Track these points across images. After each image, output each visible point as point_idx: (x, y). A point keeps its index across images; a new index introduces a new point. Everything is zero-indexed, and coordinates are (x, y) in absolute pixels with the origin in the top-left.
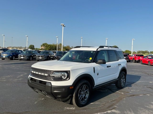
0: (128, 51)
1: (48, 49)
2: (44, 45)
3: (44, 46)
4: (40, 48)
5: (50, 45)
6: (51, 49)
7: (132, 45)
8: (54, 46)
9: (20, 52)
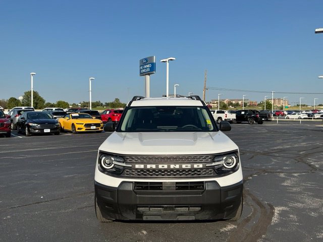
0: (64, 102)
7: (90, 90)
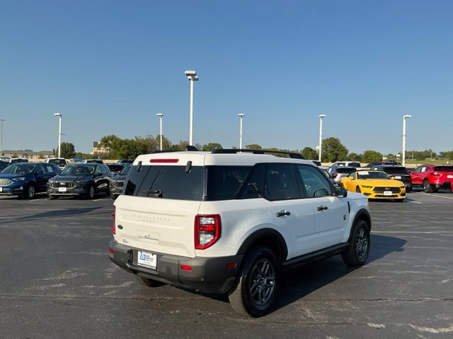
0: (374, 153)
1: (121, 155)
2: (106, 141)
3: (106, 146)
4: (92, 153)
5: (126, 142)
6: (129, 155)
7: (404, 134)
8: (141, 144)
9: (50, 169)
